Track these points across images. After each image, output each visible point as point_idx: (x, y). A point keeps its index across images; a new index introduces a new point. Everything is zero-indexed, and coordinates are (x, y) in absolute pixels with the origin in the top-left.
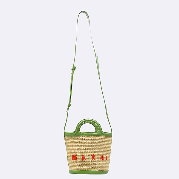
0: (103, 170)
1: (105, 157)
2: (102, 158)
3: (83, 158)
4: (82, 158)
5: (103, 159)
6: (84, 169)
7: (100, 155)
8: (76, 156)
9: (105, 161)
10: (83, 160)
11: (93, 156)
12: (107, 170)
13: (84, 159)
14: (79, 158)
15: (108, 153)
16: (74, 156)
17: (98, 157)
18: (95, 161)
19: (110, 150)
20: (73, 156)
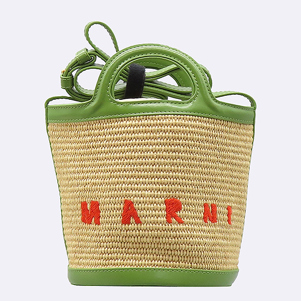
0: (214, 266)
1: (221, 211)
2: (210, 215)
3: (129, 213)
4: (123, 215)
5: (214, 220)
6: (131, 262)
7: (202, 202)
8: (95, 205)
9: (222, 226)
10: (126, 221)
11: (173, 207)
12: (230, 267)
13: (132, 220)
14: (111, 214)
15: (236, 193)
16: (89, 206)
17: (191, 213)
18: (181, 226)
19: (243, 181)
20: (84, 205)
